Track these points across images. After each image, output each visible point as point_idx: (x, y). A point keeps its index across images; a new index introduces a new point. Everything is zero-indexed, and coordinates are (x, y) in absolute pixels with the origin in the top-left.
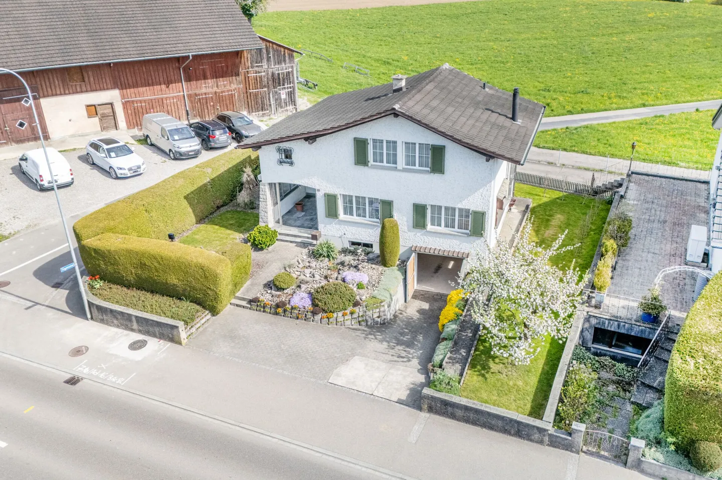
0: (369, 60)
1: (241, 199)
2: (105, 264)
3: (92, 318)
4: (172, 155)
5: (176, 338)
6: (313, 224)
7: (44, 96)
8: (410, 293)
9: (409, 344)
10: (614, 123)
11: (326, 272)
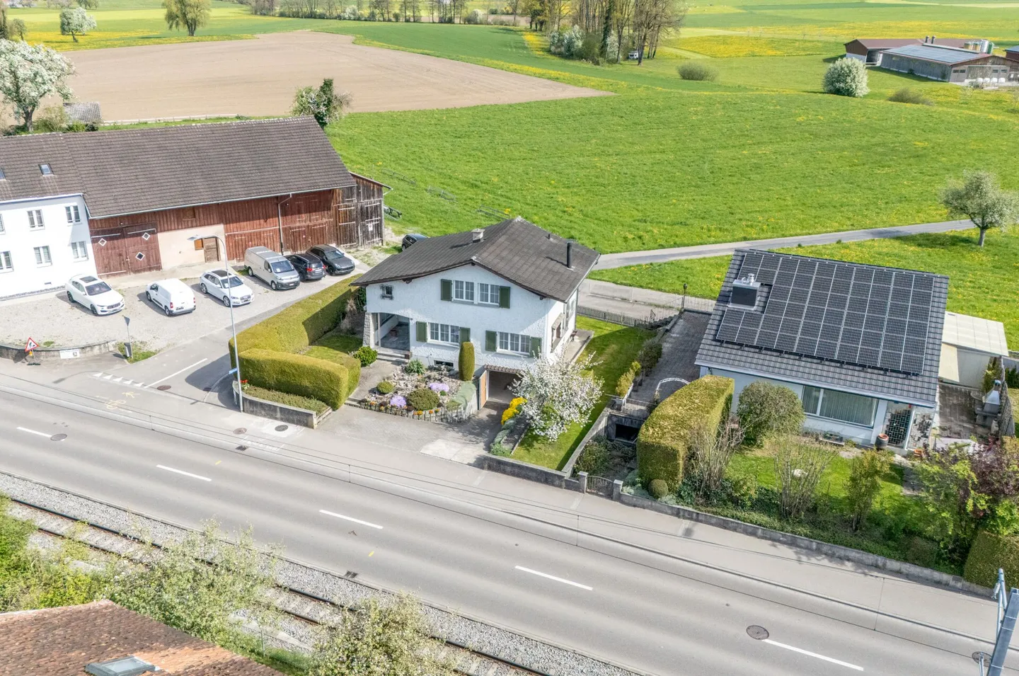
0: (456, 182)
1: (344, 326)
2: (253, 371)
3: (244, 411)
4: (274, 286)
5: (309, 424)
6: (405, 346)
7: (161, 231)
8: (482, 403)
9: (478, 435)
10: (704, 258)
11: (416, 384)
